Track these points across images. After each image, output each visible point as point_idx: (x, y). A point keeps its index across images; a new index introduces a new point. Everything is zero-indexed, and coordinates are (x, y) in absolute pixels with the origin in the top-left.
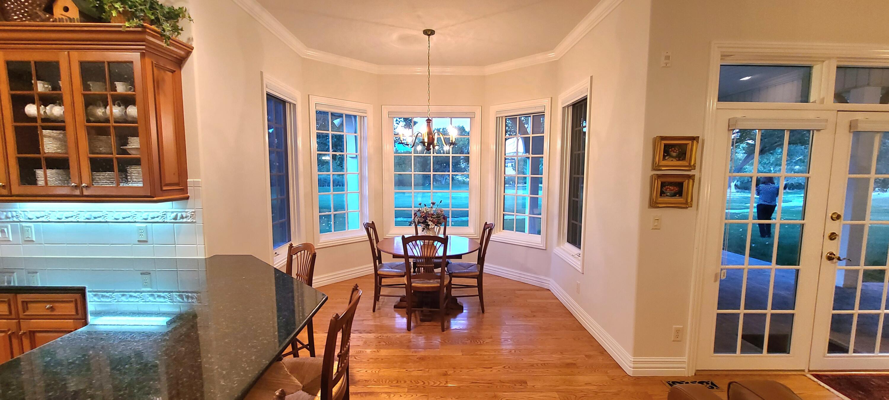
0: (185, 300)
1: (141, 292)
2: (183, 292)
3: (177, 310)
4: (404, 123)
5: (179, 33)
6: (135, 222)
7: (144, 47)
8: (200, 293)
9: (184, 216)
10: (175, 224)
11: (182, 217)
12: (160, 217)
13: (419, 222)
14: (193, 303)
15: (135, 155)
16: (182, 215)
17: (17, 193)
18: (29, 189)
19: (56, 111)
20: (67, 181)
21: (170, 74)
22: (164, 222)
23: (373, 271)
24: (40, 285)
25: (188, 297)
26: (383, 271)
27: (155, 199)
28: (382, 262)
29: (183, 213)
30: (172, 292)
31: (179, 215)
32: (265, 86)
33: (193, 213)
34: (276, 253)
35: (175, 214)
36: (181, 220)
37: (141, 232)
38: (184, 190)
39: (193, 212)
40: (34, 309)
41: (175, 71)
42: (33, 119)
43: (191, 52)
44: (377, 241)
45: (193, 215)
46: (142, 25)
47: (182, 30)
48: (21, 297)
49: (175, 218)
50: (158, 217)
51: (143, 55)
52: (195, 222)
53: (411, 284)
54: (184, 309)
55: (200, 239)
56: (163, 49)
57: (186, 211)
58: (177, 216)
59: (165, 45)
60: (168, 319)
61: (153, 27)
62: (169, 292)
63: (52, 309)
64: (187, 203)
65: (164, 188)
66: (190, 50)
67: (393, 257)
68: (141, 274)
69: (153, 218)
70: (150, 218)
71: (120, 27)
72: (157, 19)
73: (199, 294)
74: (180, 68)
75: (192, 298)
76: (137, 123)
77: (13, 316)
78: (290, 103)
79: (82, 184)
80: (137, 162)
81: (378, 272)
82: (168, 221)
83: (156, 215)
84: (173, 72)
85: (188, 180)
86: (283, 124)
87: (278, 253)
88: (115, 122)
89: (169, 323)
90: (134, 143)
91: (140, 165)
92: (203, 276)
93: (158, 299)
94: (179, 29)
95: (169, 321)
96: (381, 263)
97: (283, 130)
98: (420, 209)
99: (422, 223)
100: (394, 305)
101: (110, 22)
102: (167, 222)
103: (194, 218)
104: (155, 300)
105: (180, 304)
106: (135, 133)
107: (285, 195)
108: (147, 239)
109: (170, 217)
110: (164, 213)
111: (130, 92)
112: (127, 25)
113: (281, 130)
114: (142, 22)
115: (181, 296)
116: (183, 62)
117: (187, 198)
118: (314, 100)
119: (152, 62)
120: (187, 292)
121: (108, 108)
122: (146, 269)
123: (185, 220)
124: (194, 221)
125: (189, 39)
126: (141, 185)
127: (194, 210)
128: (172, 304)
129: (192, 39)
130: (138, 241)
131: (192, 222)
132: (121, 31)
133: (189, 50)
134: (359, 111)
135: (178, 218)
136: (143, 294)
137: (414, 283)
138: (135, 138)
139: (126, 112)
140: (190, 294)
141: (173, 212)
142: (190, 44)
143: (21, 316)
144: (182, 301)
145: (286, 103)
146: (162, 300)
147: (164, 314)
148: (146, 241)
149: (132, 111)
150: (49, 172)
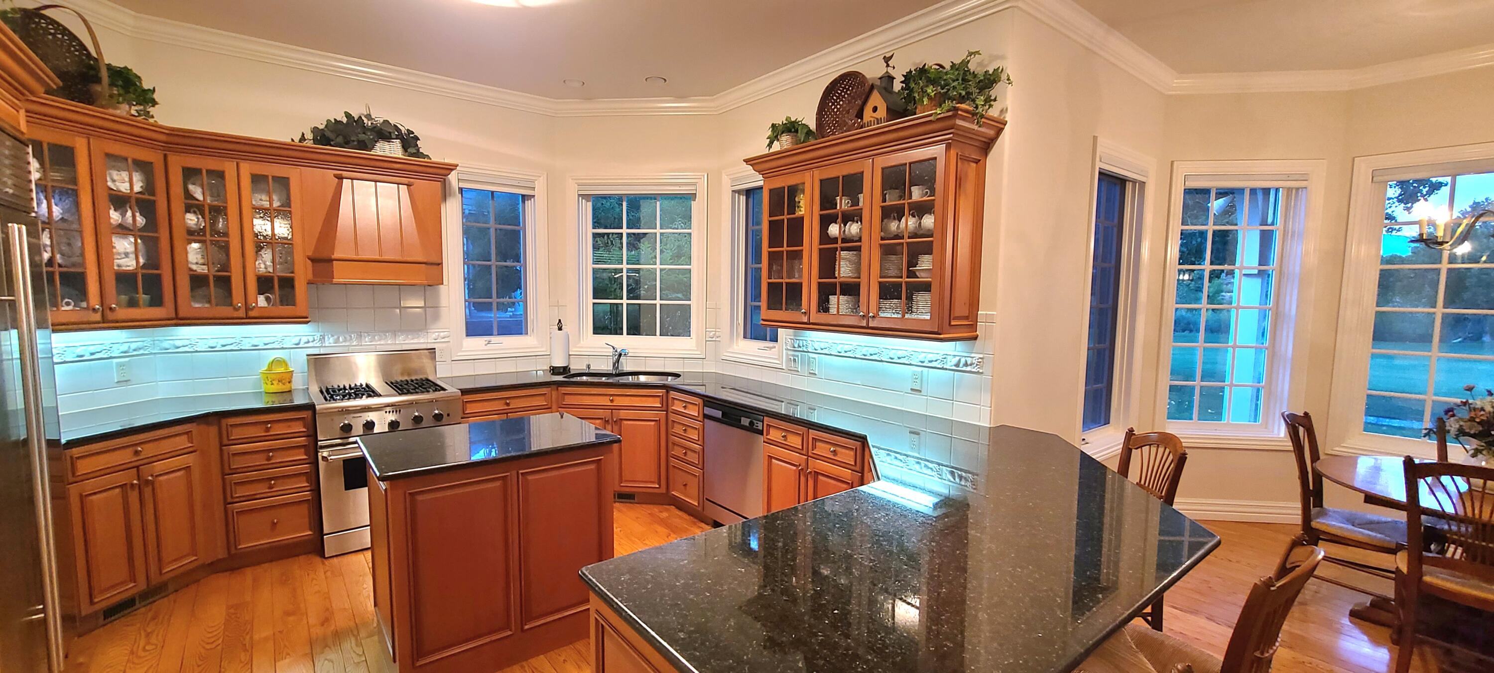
0: (957, 480)
1: (907, 456)
2: (956, 469)
3: (945, 491)
4: (1399, 191)
5: (991, 106)
6: (910, 365)
7: (951, 135)
8: (977, 475)
9: (969, 362)
10: (956, 373)
11: (966, 365)
12: (939, 361)
13: (1461, 432)
14: (966, 486)
15: (923, 278)
16: (966, 361)
17: (814, 321)
18: (822, 318)
19: (853, 229)
20: (856, 309)
21: (974, 165)
22: (943, 369)
23: (1298, 519)
24: (816, 421)
25: (961, 477)
26: (1328, 525)
27: (942, 336)
28: (1325, 505)
29: (967, 359)
30: (942, 465)
31: (963, 361)
32: (1098, 159)
33: (980, 360)
34: (1084, 440)
35: (958, 358)
36: (964, 369)
37: (916, 379)
38: (973, 327)
39: (980, 358)
40: (822, 449)
41: (980, 160)
42: (835, 240)
43: (1003, 129)
44: (1315, 457)
45: (980, 362)
46: (955, 107)
47: (995, 100)
48: (813, 433)
49: (957, 365)
50: (936, 361)
51: (948, 147)
52: (982, 373)
53: (1422, 576)
54: (954, 493)
55: (986, 398)
56: (974, 134)
57: (973, 355)
58: (959, 361)
59: (976, 127)
60: (936, 500)
61: (963, 106)
62: (939, 464)
63: (835, 453)
64: (974, 346)
65: (953, 323)
66: (1002, 126)
67: (1366, 501)
68: (910, 432)
69: (931, 361)
70: (927, 361)
71: (931, 115)
72: (969, 93)
73: (976, 477)
74: (986, 155)
75: (966, 480)
76: (932, 237)
77: (804, 452)
78: (1134, 182)
79: (869, 313)
80: (926, 287)
81: (1314, 524)
82: (948, 367)
83: (934, 357)
84: (977, 162)
85: (979, 312)
86: (1116, 220)
87: (1086, 441)
88: (909, 238)
89: (936, 506)
90: (925, 263)
91: (930, 291)
92: (983, 452)
93: (925, 470)
94: (991, 100)
95: (937, 504)
96: (1321, 506)
97: (1115, 230)
98: (1470, 401)
99: (1473, 436)
100: (1350, 608)
101: (915, 114)
102: (946, 369)
103: (981, 367)
104: (921, 471)
105: (950, 483)
106: (928, 249)
107: (1108, 343)
108: (921, 387)
109: (951, 363)
110: (944, 357)
111: (925, 198)
112: (939, 112)
113: (1112, 229)
114: (954, 104)
115: (952, 473)
116: (991, 145)
117: (975, 338)
118: (1182, 170)
119: (957, 154)
120: (961, 470)
121: (903, 220)
122: (917, 427)
123: (969, 369)
124: (981, 371)
125: (1002, 111)
126: (928, 317)
127: (981, 356)
128: (940, 480)
129: (1007, 109)
130: (912, 389)
131: (978, 373)
132: (931, 121)
133: (999, 127)
134: (1288, 177)
135: (961, 365)
136: (909, 458)
137: (1431, 574)
138: (927, 256)
139: (920, 223)
140: (964, 474)
141: (955, 356)
142: (1002, 118)
143: (810, 454)
144: (952, 480)
145: (1127, 183)
146: (929, 472)
147: (931, 492)
148: (920, 391)
149: (928, 221)
150: (841, 297)
